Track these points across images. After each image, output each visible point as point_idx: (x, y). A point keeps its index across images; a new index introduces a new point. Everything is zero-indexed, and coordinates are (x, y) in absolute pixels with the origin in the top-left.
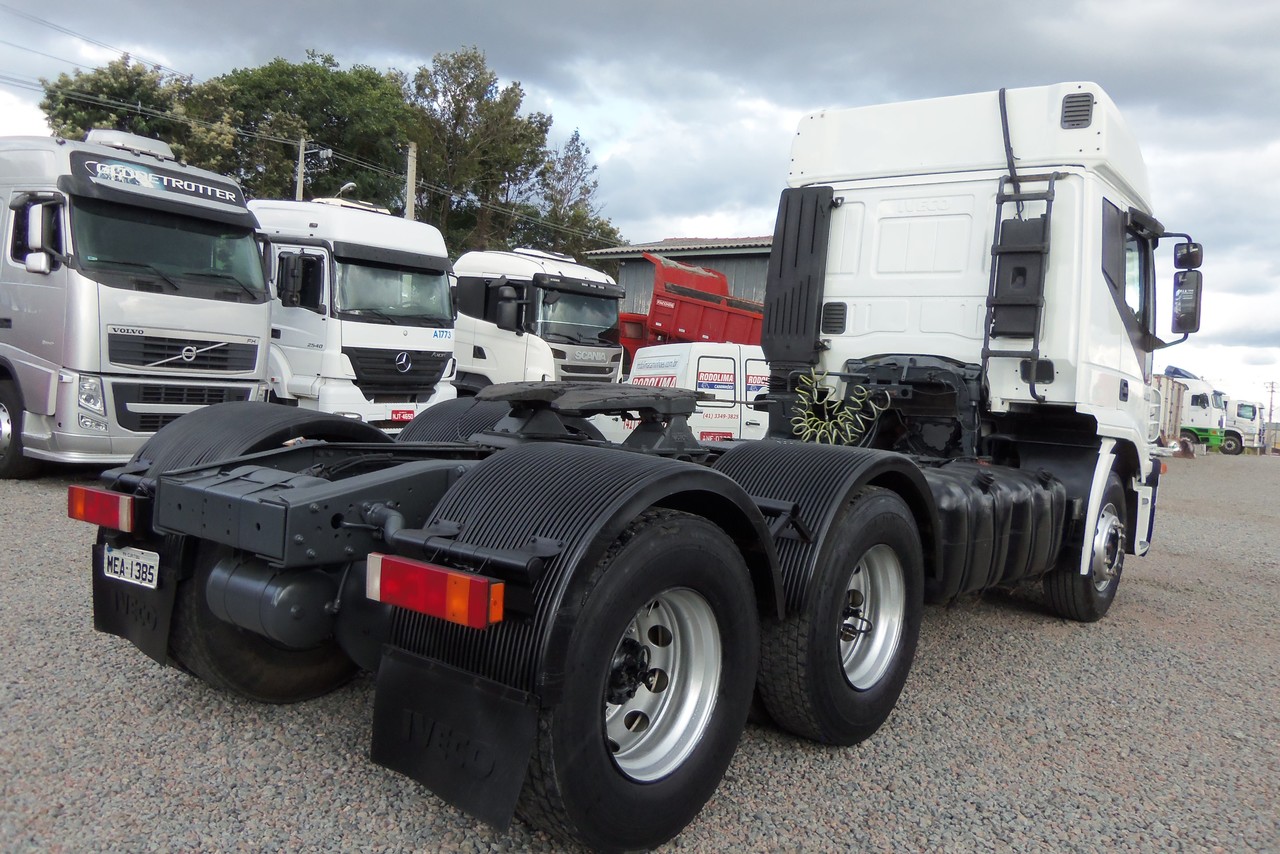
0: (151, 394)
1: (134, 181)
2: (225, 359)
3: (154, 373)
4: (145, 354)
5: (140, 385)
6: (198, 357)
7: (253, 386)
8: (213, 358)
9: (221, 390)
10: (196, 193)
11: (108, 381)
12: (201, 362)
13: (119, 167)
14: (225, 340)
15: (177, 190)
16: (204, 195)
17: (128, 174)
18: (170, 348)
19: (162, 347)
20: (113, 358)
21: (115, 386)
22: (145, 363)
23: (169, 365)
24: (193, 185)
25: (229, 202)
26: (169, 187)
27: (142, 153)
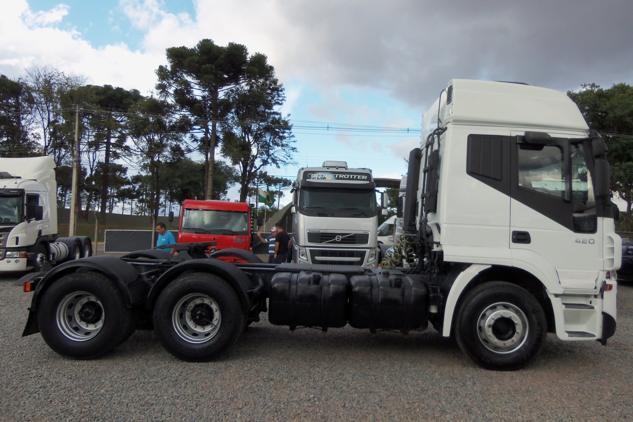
0: (324, 253)
1: (324, 178)
2: (355, 240)
3: (324, 246)
4: (322, 239)
5: (319, 250)
6: (342, 239)
7: (368, 251)
8: (349, 240)
9: (354, 251)
10: (349, 179)
11: (308, 249)
12: (343, 241)
13: (319, 174)
14: (353, 232)
15: (341, 179)
16: (353, 179)
17: (322, 176)
18: (331, 236)
19: (328, 236)
20: (310, 241)
21: (310, 250)
22: (321, 242)
23: (331, 243)
24: (348, 176)
25: (364, 180)
26: (338, 178)
27: (330, 167)
